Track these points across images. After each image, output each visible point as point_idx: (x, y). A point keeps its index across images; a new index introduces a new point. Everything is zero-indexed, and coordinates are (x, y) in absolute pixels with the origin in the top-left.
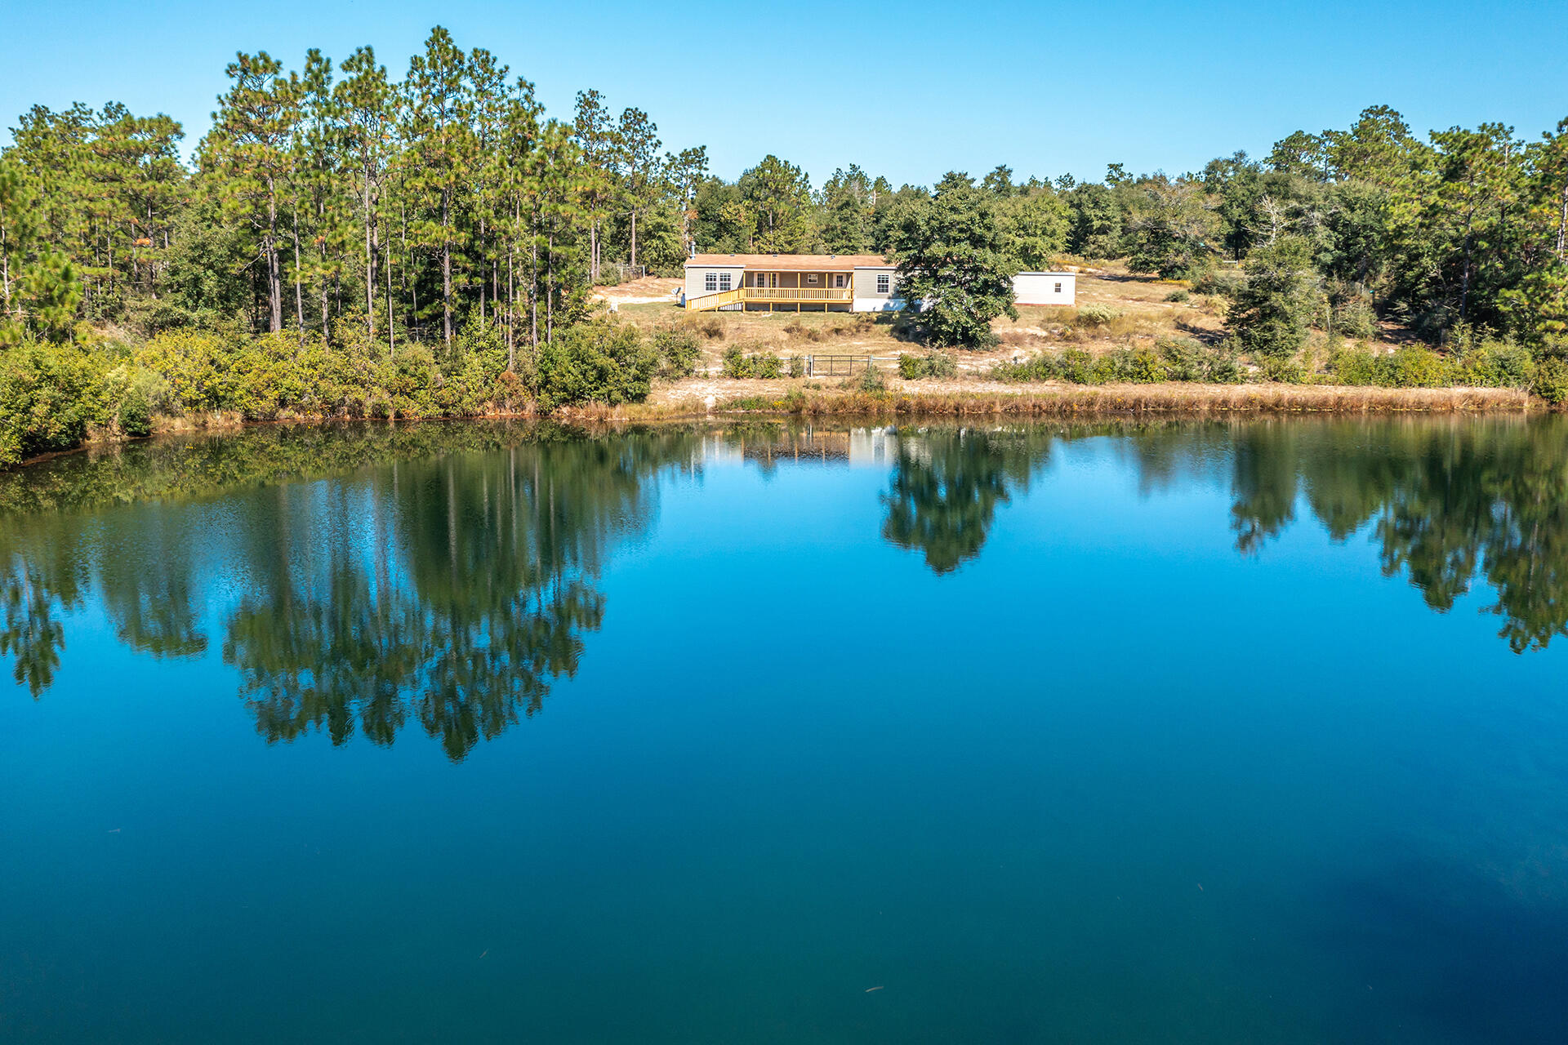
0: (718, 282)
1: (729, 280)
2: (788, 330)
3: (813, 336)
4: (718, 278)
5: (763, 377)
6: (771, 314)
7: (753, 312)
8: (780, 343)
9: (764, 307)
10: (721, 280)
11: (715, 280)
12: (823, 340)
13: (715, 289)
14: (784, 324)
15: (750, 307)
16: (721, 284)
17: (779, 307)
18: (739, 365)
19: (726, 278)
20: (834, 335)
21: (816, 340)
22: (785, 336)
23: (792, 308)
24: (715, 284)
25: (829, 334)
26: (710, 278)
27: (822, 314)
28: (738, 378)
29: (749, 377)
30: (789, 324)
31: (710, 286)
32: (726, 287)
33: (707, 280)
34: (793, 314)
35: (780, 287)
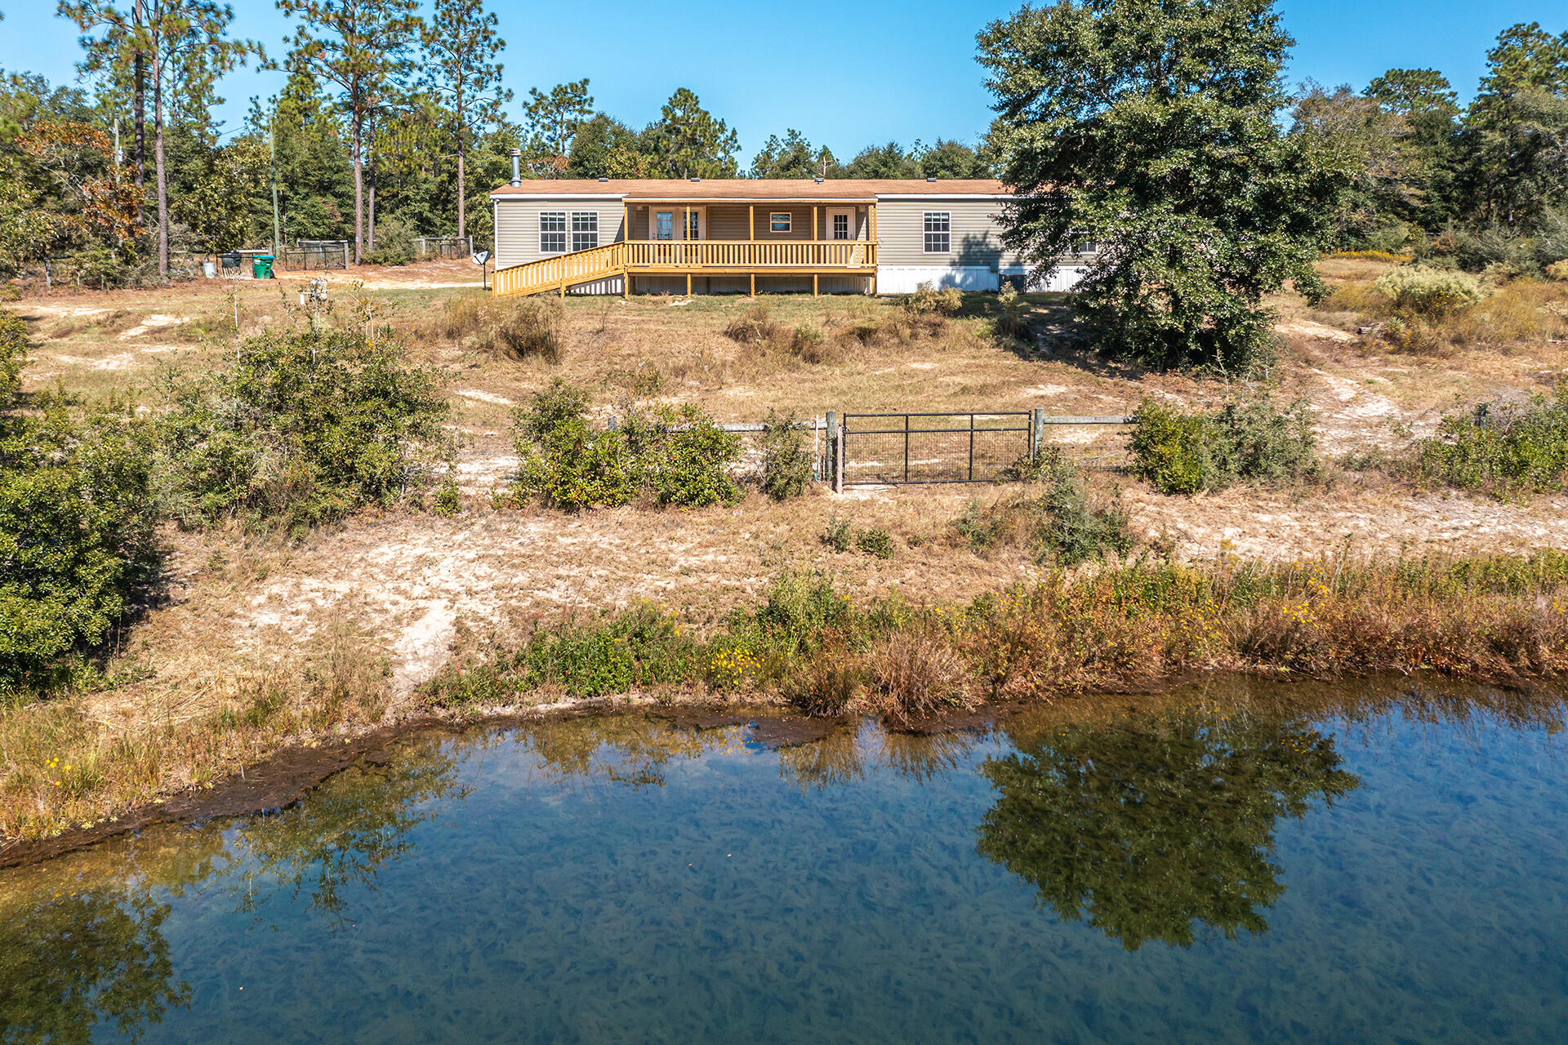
0: (569, 232)
1: (594, 227)
2: (738, 334)
3: (803, 349)
4: (569, 223)
5: (664, 500)
6: (689, 299)
7: (648, 297)
8: (718, 370)
9: (673, 284)
10: (576, 227)
11: (562, 227)
12: (830, 358)
13: (562, 248)
14: (721, 322)
15: (641, 285)
16: (576, 237)
17: (708, 285)
18: (573, 456)
19: (587, 224)
20: (857, 345)
21: (812, 358)
22: (730, 350)
23: (735, 285)
24: (562, 237)
25: (843, 340)
26: (550, 224)
27: (806, 298)
28: (569, 507)
29: (614, 502)
30: (736, 319)
31: (552, 241)
32: (586, 243)
33: (544, 227)
34: (741, 300)
35: (709, 238)
